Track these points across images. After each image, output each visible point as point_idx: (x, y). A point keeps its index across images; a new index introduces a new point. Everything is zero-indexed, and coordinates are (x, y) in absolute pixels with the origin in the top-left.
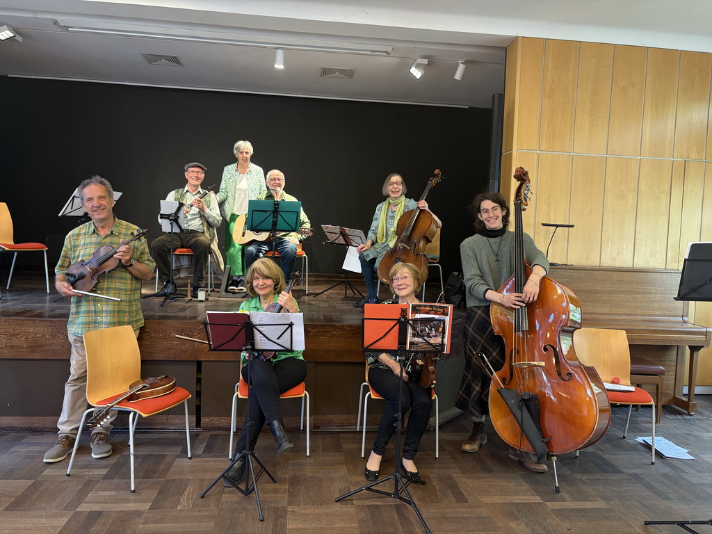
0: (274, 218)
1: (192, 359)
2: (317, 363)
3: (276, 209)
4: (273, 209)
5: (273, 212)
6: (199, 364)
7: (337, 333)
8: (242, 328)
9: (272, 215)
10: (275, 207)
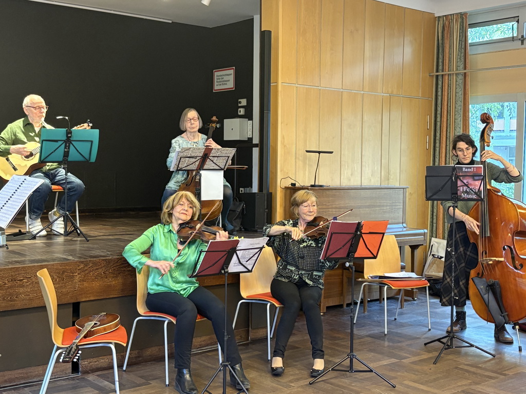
1: (72, 301)
3: (68, 138)
4: (65, 138)
5: (65, 141)
8: (226, 254)
9: (64, 145)
10: (67, 136)
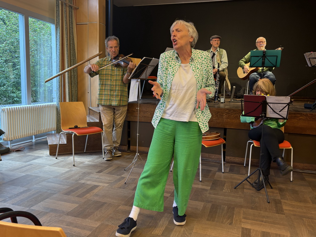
0: (263, 60)
1: (222, 127)
2: (289, 134)
3: (264, 55)
4: (262, 55)
6: (225, 130)
7: (303, 118)
8: (261, 104)
9: (262, 58)
10: (264, 54)
